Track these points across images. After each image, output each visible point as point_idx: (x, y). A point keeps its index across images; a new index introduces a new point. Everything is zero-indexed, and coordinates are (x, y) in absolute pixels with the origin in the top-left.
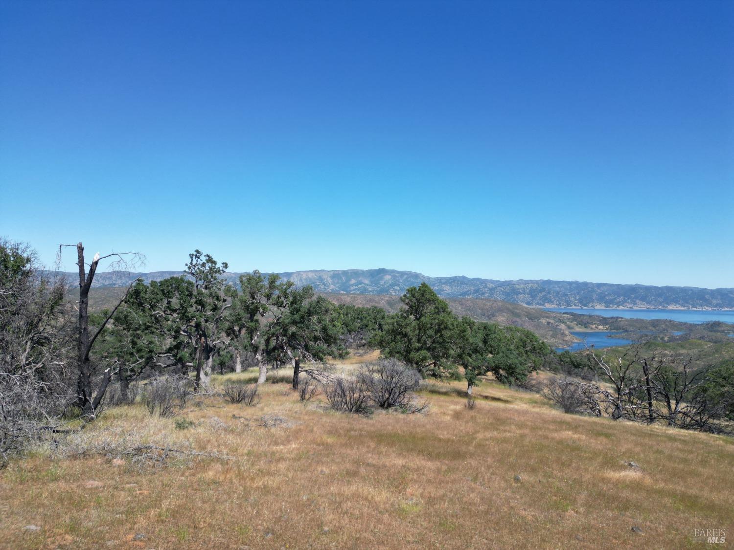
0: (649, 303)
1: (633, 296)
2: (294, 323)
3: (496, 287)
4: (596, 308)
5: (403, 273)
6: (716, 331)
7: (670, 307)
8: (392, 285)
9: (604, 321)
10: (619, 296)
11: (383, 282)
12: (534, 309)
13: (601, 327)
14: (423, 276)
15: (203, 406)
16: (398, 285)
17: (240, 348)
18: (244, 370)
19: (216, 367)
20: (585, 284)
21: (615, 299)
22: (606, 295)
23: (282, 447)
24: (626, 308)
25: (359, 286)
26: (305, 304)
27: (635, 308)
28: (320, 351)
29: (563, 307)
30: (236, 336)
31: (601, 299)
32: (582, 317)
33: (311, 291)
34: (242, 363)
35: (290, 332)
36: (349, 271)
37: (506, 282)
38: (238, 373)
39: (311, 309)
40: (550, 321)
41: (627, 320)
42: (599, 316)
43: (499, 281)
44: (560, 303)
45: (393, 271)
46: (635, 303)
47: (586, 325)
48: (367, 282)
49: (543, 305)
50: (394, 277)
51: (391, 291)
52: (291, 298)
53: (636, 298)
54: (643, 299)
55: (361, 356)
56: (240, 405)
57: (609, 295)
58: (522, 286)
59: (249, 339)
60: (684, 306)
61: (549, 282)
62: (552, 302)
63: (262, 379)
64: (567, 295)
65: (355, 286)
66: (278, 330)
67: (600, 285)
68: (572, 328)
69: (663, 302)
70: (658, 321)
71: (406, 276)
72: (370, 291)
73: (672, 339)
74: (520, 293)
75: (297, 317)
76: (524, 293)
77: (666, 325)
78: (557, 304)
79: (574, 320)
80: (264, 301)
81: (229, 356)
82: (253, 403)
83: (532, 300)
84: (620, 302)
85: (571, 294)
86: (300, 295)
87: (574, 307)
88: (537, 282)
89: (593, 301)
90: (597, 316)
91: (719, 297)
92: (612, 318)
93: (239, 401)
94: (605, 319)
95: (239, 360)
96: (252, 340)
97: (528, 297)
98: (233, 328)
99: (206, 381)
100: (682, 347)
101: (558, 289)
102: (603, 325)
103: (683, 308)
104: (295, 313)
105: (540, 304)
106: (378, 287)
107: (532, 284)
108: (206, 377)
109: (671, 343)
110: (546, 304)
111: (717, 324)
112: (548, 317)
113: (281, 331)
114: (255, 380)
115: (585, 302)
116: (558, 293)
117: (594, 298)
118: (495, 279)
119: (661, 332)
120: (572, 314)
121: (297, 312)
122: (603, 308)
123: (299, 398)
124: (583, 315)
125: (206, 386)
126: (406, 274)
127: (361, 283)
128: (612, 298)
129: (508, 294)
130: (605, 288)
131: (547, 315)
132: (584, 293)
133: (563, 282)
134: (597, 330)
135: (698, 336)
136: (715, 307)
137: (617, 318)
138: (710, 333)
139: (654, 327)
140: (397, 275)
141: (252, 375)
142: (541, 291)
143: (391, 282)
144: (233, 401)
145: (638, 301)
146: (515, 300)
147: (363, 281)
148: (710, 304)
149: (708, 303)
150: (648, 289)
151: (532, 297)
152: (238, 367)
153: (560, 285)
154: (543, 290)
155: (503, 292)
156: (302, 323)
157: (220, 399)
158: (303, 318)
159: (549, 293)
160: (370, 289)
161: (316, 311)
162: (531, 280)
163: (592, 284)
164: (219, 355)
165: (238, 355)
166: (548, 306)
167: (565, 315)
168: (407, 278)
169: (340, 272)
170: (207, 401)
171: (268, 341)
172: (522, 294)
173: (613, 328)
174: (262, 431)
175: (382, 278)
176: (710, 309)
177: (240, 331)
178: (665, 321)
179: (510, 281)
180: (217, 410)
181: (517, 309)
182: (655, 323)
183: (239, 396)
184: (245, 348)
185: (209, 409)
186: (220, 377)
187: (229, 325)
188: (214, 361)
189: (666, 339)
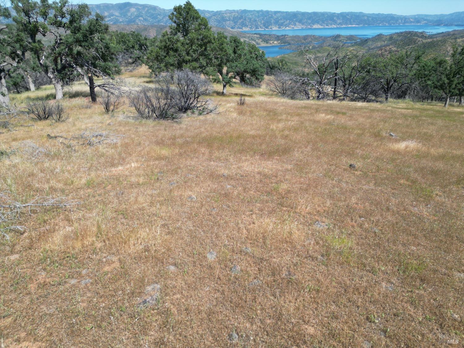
0: (303, 24)
1: (295, 20)
2: (78, 42)
3: (211, 16)
4: (273, 29)
5: (144, 6)
6: (337, 41)
7: (315, 26)
8: (138, 16)
9: (278, 38)
10: (286, 20)
11: (130, 14)
12: (236, 31)
13: (275, 42)
14: (160, 9)
15: (10, 127)
16: (142, 16)
17: (28, 69)
18: (38, 88)
19: (11, 88)
20: (267, 12)
21: (284, 22)
22: (280, 20)
23: (120, 168)
24: (290, 28)
25: (112, 17)
26: (85, 22)
27: (296, 28)
28: (107, 68)
29: (253, 30)
30: (22, 60)
31: (277, 22)
32: (265, 36)
33: (86, 9)
34: (34, 82)
35: (75, 52)
36: (101, 5)
37: (217, 12)
38: (34, 91)
39: (92, 27)
40: (246, 39)
41: (290, 37)
42: (275, 35)
43: (213, 11)
44: (252, 27)
45: (136, 5)
46: (295, 25)
47: (267, 41)
48: (117, 14)
49: (241, 28)
50: (138, 9)
51: (137, 21)
52: (68, 17)
53: (296, 21)
54: (300, 21)
55: (131, 71)
56: (48, 122)
57: (281, 19)
58: (228, 15)
59: (37, 59)
60: (322, 25)
61: (245, 11)
62: (247, 26)
63: (59, 96)
64: (256, 21)
65: (109, 17)
66: (63, 49)
67: (276, 13)
68: (259, 44)
69: (311, 23)
70: (307, 36)
71: (146, 9)
72: (121, 22)
73: (314, 48)
74: (228, 20)
75: (79, 35)
76: (230, 20)
77: (312, 38)
78: (250, 28)
79: (260, 38)
80: (41, 20)
81: (20, 77)
82: (62, 119)
83: (235, 25)
84: (287, 24)
85: (259, 20)
86: (77, 13)
87: (260, 29)
88: (237, 11)
89: (272, 25)
90: (274, 35)
91: (341, 18)
92: (282, 35)
93: (46, 118)
94: (278, 36)
95: (30, 80)
96: (39, 60)
97: (232, 23)
98: (16, 51)
99: (6, 101)
100: (319, 52)
101: (251, 16)
102: (277, 41)
103: (321, 27)
104: (77, 32)
105: (240, 28)
106: (127, 18)
107: (235, 13)
108: (3, 97)
109: (314, 50)
110: (243, 28)
111: (338, 36)
112: (245, 37)
113: (67, 50)
114: (54, 97)
115: (266, 25)
116: (250, 19)
117: (272, 22)
118: (211, 10)
119: (308, 43)
120: (259, 34)
121: (79, 31)
122: (277, 29)
123: (104, 110)
124: (265, 34)
125: (7, 106)
126: (147, 7)
127: (113, 15)
128: (283, 21)
129: (219, 22)
130: (279, 15)
131: (244, 35)
132: (267, 19)
133: (254, 10)
134: (273, 45)
135: (328, 44)
136: (338, 25)
137: (285, 35)
138: (334, 43)
139: (305, 40)
140: (140, 8)
141: (49, 92)
142: (240, 19)
143: (136, 13)
144: (40, 118)
145: (297, 23)
146: (224, 26)
147: (114, 13)
148: (336, 23)
149: (335, 22)
150: (304, 14)
151: (234, 23)
152: (32, 86)
153: (252, 13)
154: (241, 17)
155: (216, 19)
156: (86, 41)
157: (26, 117)
158: (85, 36)
159: (245, 19)
160: (121, 20)
161: (97, 30)
162: (234, 10)
163: (271, 12)
164: (10, 77)
165: (28, 76)
166: (245, 29)
167: (255, 35)
168: (148, 10)
169: (94, 6)
170: (12, 121)
171: (55, 61)
172: (228, 21)
173: (282, 42)
174: (89, 151)
175: (129, 11)
176: (335, 26)
177: (23, 54)
178: (310, 36)
179: (220, 11)
180: (26, 129)
181: (225, 32)
182: (305, 38)
183: (44, 113)
184: (33, 69)
185: (17, 129)
186: (18, 96)
187: (10, 49)
188: (7, 82)
189: (311, 47)
